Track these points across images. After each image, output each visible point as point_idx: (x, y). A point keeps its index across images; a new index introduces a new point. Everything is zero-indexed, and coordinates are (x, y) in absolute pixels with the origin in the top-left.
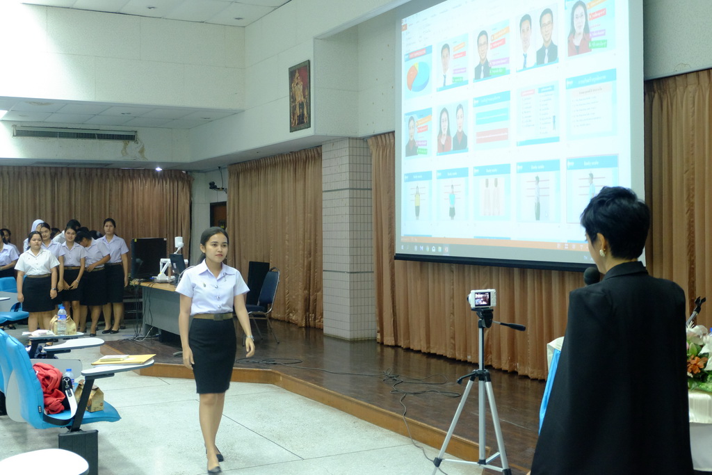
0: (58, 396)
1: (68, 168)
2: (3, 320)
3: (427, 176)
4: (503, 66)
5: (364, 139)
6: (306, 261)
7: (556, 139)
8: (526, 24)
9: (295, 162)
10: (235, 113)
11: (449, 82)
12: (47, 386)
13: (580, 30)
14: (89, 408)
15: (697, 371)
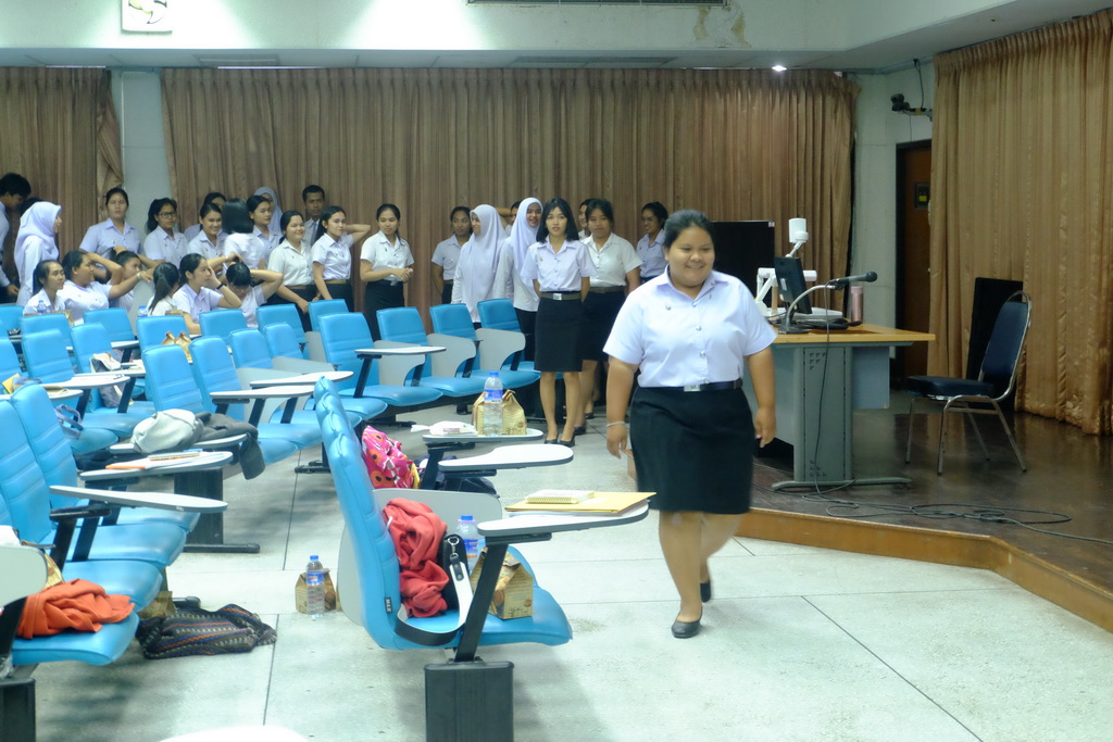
0: (433, 576)
1: (588, 71)
2: (435, 395)
6: (1105, 279)
9: (1085, 42)
12: (410, 552)
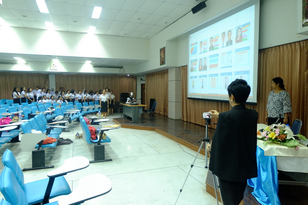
2: (90, 112)
3: (196, 77)
4: (217, 47)
5: (179, 67)
6: (164, 99)
7: (231, 66)
8: (224, 35)
9: (162, 74)
10: (147, 61)
11: (202, 52)
12: (92, 132)
13: (239, 36)
14: (103, 139)
15: (283, 139)
